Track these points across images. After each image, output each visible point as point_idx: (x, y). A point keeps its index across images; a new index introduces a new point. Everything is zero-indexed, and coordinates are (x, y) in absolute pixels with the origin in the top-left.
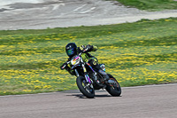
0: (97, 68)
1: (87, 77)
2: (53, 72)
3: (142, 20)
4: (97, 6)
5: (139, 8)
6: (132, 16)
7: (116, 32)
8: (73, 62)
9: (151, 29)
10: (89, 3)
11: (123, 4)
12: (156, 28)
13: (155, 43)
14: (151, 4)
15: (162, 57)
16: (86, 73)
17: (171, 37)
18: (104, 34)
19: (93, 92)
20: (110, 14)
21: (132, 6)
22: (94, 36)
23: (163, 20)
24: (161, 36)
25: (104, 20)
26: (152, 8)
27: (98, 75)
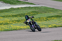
1: (32, 25)
3: (11, 8)
5: (10, 4)
6: (8, 7)
9: (14, 11)
11: (5, 2)
12: (16, 11)
13: (16, 16)
14: (14, 3)
15: (18, 21)
17: (21, 14)
19: (35, 30)
20: (0, 6)
21: (8, 3)
23: (18, 8)
24: (18, 14)
27: (35, 25)
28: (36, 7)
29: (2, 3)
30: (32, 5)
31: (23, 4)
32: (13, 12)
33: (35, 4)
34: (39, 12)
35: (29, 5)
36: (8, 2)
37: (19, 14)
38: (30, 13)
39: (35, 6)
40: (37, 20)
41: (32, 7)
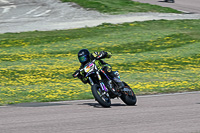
0: (112, 75)
1: (102, 85)
2: (3, 83)
3: (104, 24)
4: (53, 8)
5: (101, 10)
6: (93, 20)
7: (74, 38)
8: (87, 70)
9: (113, 34)
10: (43, 5)
11: (82, 6)
12: (120, 33)
13: (118, 50)
14: (114, 6)
15: (126, 66)
16: (101, 81)
17: (137, 44)
18: (61, 40)
19: (109, 101)
20: (68, 18)
21: (92, 8)
22: (49, 42)
23: (127, 24)
24: (125, 42)
25: (61, 24)
26: (115, 10)
27: (112, 83)
28: (183, 21)
29: (73, 9)
30: (169, 15)
31: (141, 11)
32: (110, 38)
33: (180, 12)
34: (194, 37)
35: (162, 14)
36: (92, 3)
37: (129, 44)
38: (163, 40)
39: (181, 17)
40: (187, 64)
41: (172, 22)
